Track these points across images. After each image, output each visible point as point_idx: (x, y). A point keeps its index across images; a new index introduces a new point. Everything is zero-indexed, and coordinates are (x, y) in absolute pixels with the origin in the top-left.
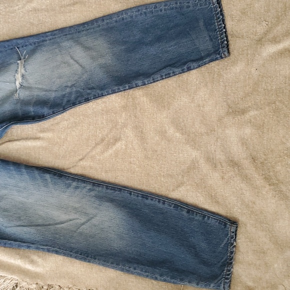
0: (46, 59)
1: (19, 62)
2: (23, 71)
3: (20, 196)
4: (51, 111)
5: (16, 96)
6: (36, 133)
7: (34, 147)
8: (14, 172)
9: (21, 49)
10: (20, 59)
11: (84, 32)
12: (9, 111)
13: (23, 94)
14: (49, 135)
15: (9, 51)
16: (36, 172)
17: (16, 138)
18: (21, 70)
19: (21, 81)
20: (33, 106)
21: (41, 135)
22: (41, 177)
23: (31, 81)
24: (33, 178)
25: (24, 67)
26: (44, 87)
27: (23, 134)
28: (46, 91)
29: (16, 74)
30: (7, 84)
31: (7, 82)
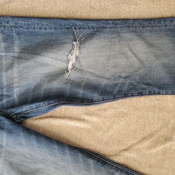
0: (102, 46)
1: (74, 43)
2: (78, 53)
4: (101, 98)
6: (80, 114)
7: (77, 128)
8: (57, 151)
9: (78, 31)
10: (76, 41)
11: (149, 28)
12: (56, 88)
14: (95, 119)
15: (66, 30)
16: (80, 156)
17: (59, 115)
18: (76, 52)
19: (74, 62)
21: (86, 118)
22: (84, 161)
23: (84, 64)
24: (76, 161)
25: (80, 49)
26: (96, 72)
27: (66, 112)
28: (98, 76)
29: (70, 55)
30: (58, 61)
31: (58, 60)
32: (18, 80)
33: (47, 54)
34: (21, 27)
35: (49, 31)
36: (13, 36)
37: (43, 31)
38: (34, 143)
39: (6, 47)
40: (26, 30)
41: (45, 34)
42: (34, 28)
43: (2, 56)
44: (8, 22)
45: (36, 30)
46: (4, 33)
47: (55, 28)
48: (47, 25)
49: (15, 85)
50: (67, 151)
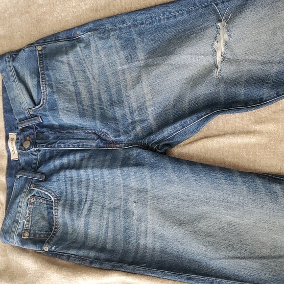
0: (262, 18)
1: (219, 24)
2: (226, 37)
3: (230, 215)
4: (273, 93)
5: (216, 73)
6: (248, 125)
7: (246, 146)
9: (220, 6)
10: (220, 21)
12: (205, 95)
13: (226, 71)
14: (271, 127)
15: (203, 11)
16: (259, 182)
17: (216, 133)
18: (224, 36)
19: (223, 51)
20: (245, 86)
21: (257, 127)
22: (267, 189)
23: (239, 50)
25: (228, 31)
26: (260, 58)
27: (226, 126)
28: (264, 63)
29: (215, 42)
30: (200, 57)
31: (200, 55)
32: (150, 96)
33: (184, 50)
34: (142, 24)
35: (180, 18)
36: (134, 39)
37: (172, 20)
38: (189, 175)
39: (127, 57)
40: (149, 26)
41: (176, 25)
42: (160, 20)
43: (123, 70)
44: (123, 22)
45: (163, 22)
46: (121, 39)
47: (189, 12)
48: (176, 11)
49: (148, 104)
50: (239, 179)
